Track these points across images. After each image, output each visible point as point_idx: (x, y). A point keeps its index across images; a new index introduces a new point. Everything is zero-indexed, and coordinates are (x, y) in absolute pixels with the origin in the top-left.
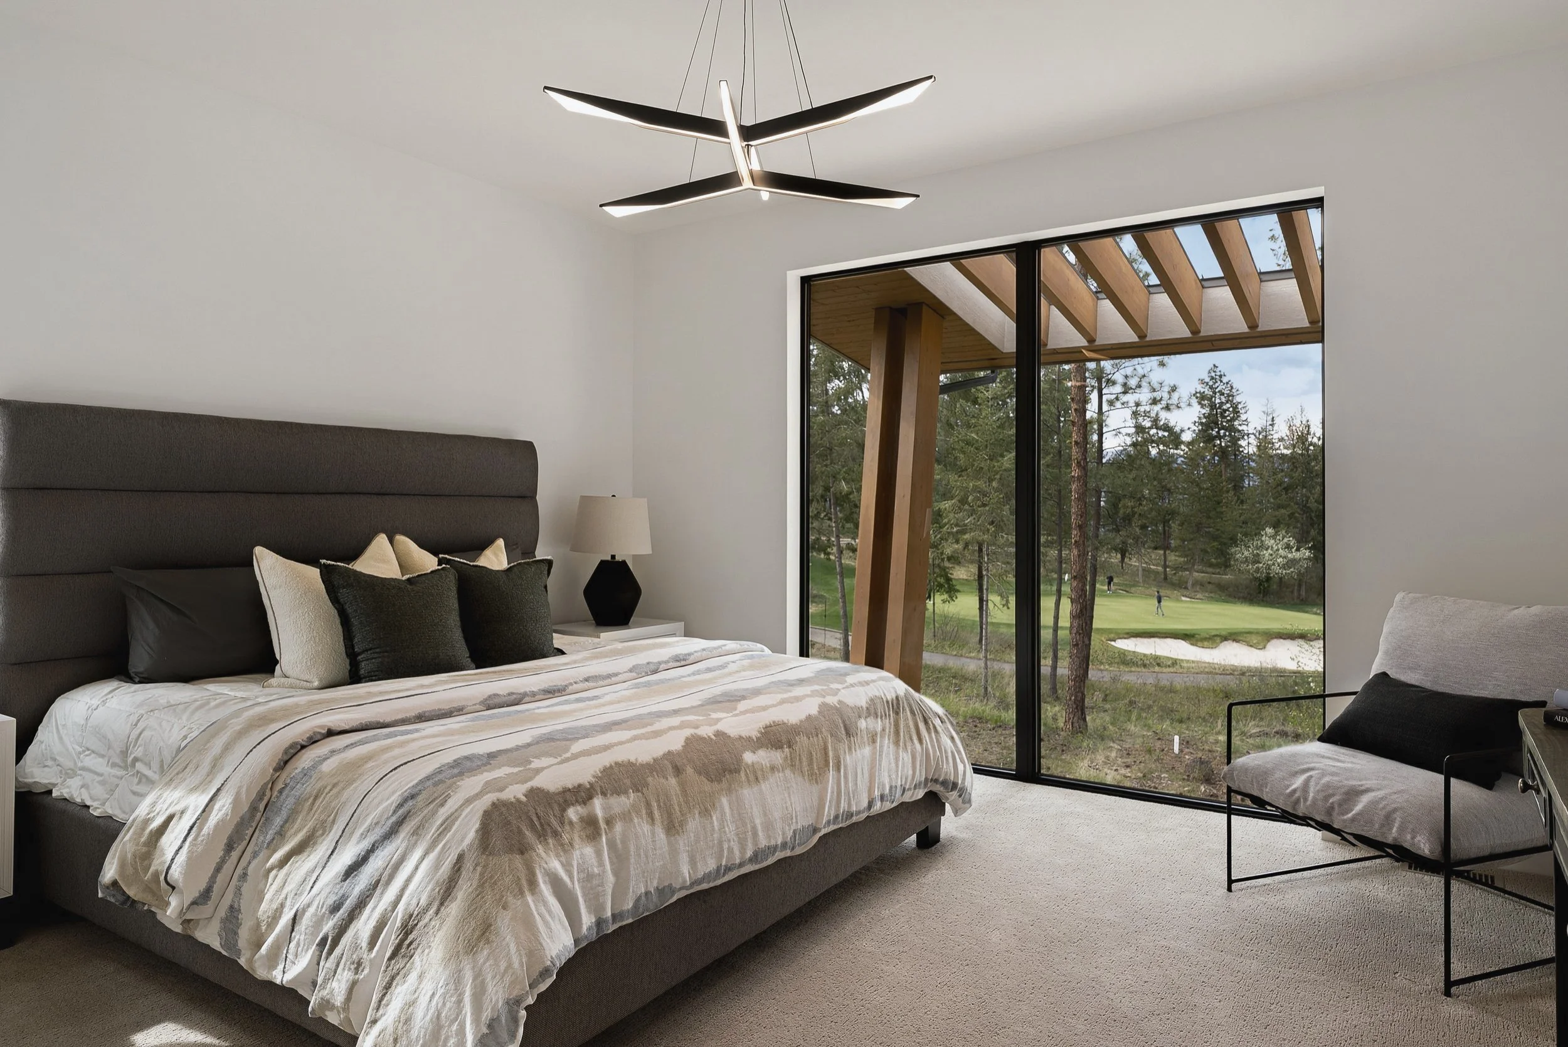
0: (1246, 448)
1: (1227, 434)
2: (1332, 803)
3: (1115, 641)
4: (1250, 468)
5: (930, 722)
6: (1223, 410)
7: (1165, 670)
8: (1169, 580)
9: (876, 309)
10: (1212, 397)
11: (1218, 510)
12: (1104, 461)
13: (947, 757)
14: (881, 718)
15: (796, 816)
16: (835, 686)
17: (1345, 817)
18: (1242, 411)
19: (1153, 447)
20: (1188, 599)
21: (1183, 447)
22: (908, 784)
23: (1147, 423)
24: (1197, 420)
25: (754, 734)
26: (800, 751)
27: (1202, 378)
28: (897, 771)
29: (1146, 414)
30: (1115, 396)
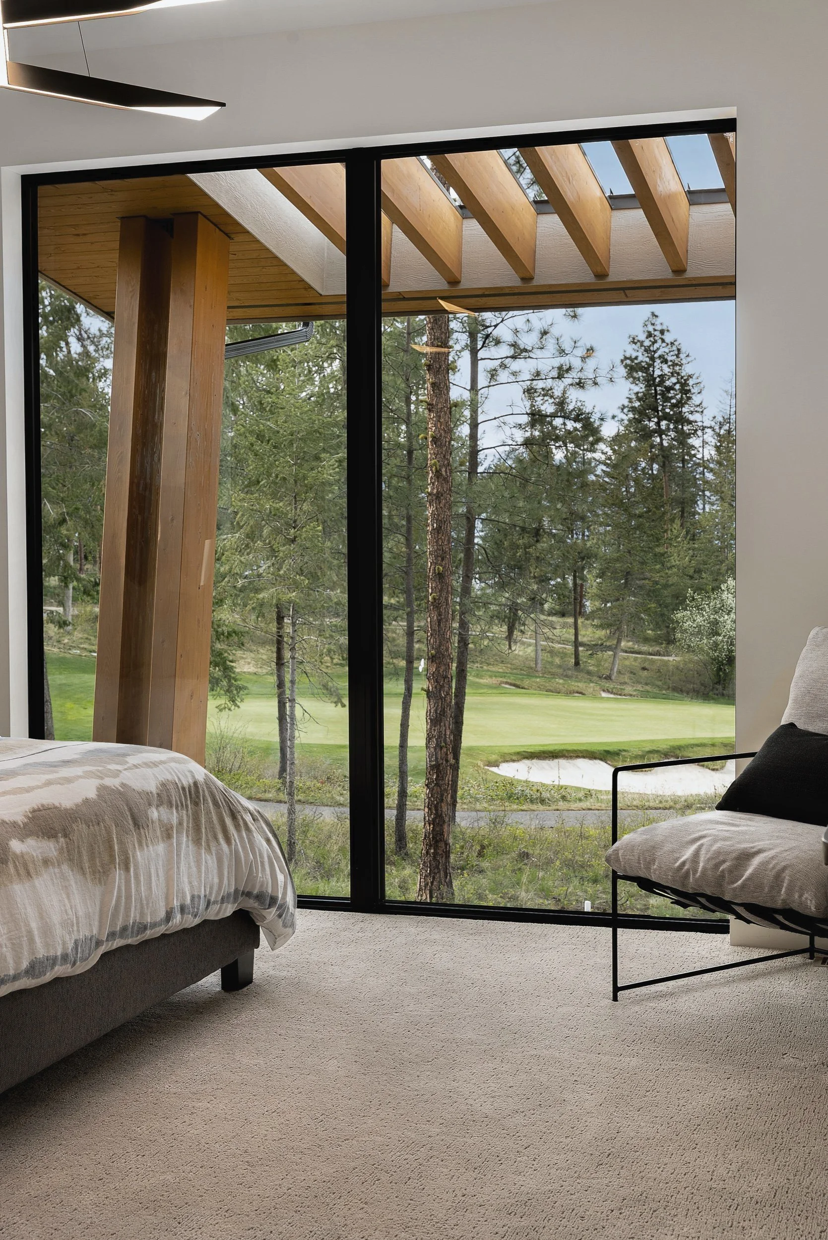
0: (700, 450)
1: (672, 426)
2: (723, 871)
3: (498, 766)
4: (706, 482)
5: (239, 817)
6: (666, 387)
7: (574, 806)
8: (582, 666)
9: (122, 218)
10: (649, 365)
11: (657, 550)
12: (480, 469)
13: (262, 863)
14: (177, 808)
15: (78, 923)
16: (113, 767)
17: (735, 885)
18: (695, 390)
19: (557, 448)
20: (612, 696)
21: (601, 446)
22: (213, 895)
23: (548, 408)
24: (626, 403)
25: (20, 819)
26: (78, 843)
27: (633, 334)
28: (200, 877)
29: (547, 393)
30: (499, 362)
